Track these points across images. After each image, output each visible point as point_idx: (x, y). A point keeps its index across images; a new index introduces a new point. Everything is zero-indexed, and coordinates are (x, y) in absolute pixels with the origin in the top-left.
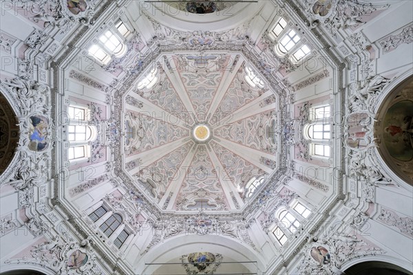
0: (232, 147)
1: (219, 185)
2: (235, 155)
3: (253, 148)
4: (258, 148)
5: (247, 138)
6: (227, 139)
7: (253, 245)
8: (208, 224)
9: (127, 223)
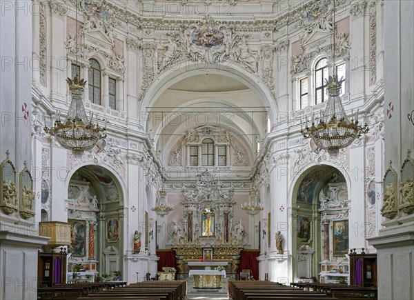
7: (271, 89)
8: (218, 41)
9: (109, 72)
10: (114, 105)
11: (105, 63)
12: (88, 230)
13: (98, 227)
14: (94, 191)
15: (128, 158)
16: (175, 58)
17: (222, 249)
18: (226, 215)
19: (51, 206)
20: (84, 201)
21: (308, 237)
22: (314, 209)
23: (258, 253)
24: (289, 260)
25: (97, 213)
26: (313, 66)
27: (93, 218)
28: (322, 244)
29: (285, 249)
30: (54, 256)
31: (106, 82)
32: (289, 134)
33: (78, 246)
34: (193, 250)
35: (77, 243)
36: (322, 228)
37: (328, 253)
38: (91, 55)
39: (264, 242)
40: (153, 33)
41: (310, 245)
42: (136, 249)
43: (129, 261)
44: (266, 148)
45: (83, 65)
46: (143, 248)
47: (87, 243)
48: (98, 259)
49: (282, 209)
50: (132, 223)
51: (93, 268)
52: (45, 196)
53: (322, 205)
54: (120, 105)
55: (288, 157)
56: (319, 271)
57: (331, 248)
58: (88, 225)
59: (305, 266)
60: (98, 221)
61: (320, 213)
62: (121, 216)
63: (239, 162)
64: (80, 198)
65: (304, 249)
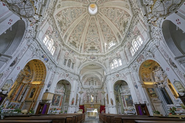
0: (107, 21)
1: (99, 40)
2: (108, 26)
3: (116, 26)
4: (118, 28)
5: (115, 20)
6: (106, 15)
7: (105, 66)
8: (94, 58)
9: (72, 62)
10: (73, 67)
11: (72, 60)
12: (61, 98)
13: (64, 97)
14: (65, 87)
15: (74, 79)
16: (86, 61)
17: (96, 105)
18: (96, 96)
19: (50, 89)
20: (62, 90)
21: (119, 100)
22: (119, 92)
23: (105, 106)
24: (115, 107)
25: (65, 93)
26: (113, 61)
27: (63, 94)
28: (123, 103)
29: (114, 104)
30: (45, 104)
31: (71, 63)
32: (110, 74)
33: (57, 102)
34: (88, 105)
35: (57, 101)
36: (122, 98)
37: (125, 105)
38: (69, 58)
39: (106, 102)
40: (82, 57)
41: (120, 102)
42: (73, 103)
43: (70, 107)
44: (105, 78)
45: (67, 60)
46: (75, 103)
47: (60, 102)
48: (62, 107)
49: (111, 92)
50: (73, 96)
51: (60, 110)
52: (49, 86)
53: (121, 91)
54: (74, 68)
55: (111, 79)
56: (124, 111)
57: (126, 104)
58: (61, 96)
59: (119, 109)
60: (64, 95)
61: (120, 93)
62: (70, 93)
63: (99, 85)
64: (61, 89)
65: (118, 104)
